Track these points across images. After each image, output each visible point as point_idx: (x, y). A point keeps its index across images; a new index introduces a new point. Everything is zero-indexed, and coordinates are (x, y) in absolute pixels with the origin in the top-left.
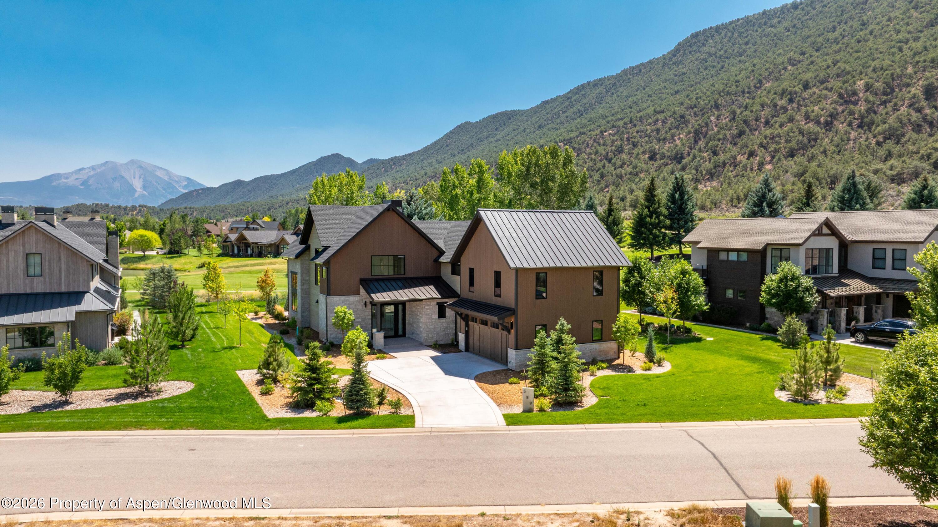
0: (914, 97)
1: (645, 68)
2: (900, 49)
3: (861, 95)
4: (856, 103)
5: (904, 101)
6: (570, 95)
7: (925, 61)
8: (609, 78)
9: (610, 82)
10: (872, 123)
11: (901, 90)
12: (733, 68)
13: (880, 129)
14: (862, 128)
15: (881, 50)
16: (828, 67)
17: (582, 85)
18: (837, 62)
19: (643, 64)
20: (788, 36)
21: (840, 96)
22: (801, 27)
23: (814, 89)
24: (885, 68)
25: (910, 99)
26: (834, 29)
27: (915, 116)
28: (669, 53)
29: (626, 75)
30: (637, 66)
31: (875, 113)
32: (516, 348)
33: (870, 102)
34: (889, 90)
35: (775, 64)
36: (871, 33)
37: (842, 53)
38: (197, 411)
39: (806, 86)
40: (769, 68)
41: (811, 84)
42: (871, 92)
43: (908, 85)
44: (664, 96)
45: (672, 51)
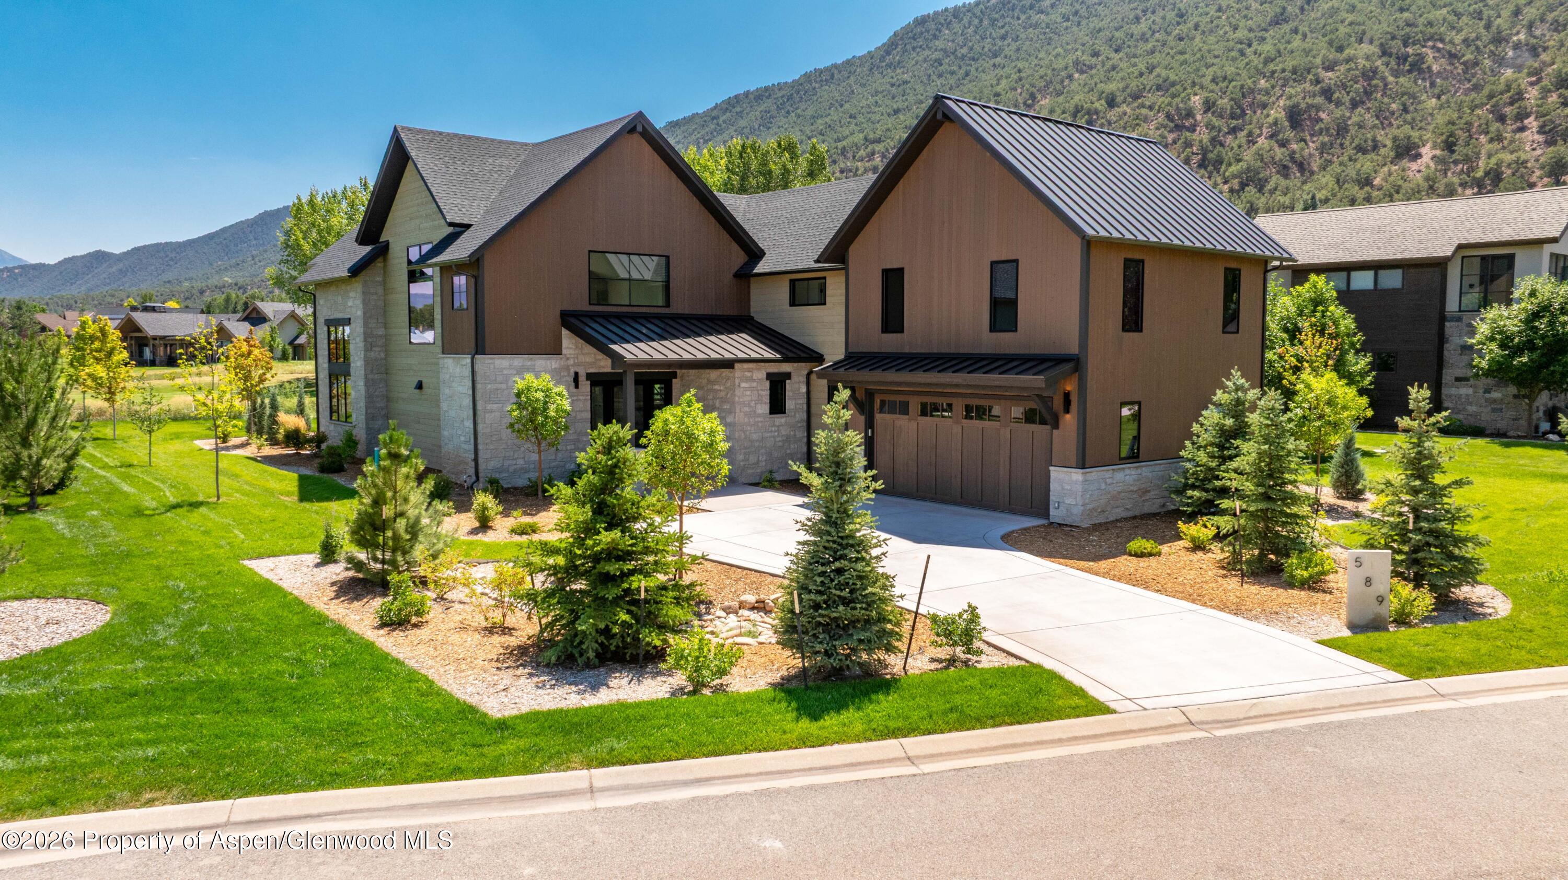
0: (1276, 123)
1: (840, 72)
2: (1242, 53)
3: (1199, 117)
4: (1192, 129)
5: (1261, 128)
6: (715, 113)
7: (1283, 71)
8: (780, 87)
9: (783, 92)
10: (1219, 162)
11: (1255, 112)
12: (983, 75)
13: (1234, 169)
14: (1206, 168)
15: (1216, 53)
16: (1141, 75)
17: (736, 97)
18: (1154, 67)
19: (835, 66)
20: (1067, 28)
21: (1169, 117)
22: (1086, 14)
23: (1124, 108)
24: (1230, 78)
25: (1270, 126)
26: (1137, 19)
27: (1279, 153)
28: (879, 48)
29: (810, 82)
30: (827, 69)
31: (1222, 145)
32: (1082, 464)
33: (1213, 127)
34: (1238, 113)
35: (1054, 70)
36: (1196, 27)
37: (1157, 54)
38: (159, 709)
39: (1111, 103)
40: (1046, 75)
41: (1119, 99)
42: (1213, 113)
43: (1264, 106)
44: (877, 117)
45: (884, 45)
